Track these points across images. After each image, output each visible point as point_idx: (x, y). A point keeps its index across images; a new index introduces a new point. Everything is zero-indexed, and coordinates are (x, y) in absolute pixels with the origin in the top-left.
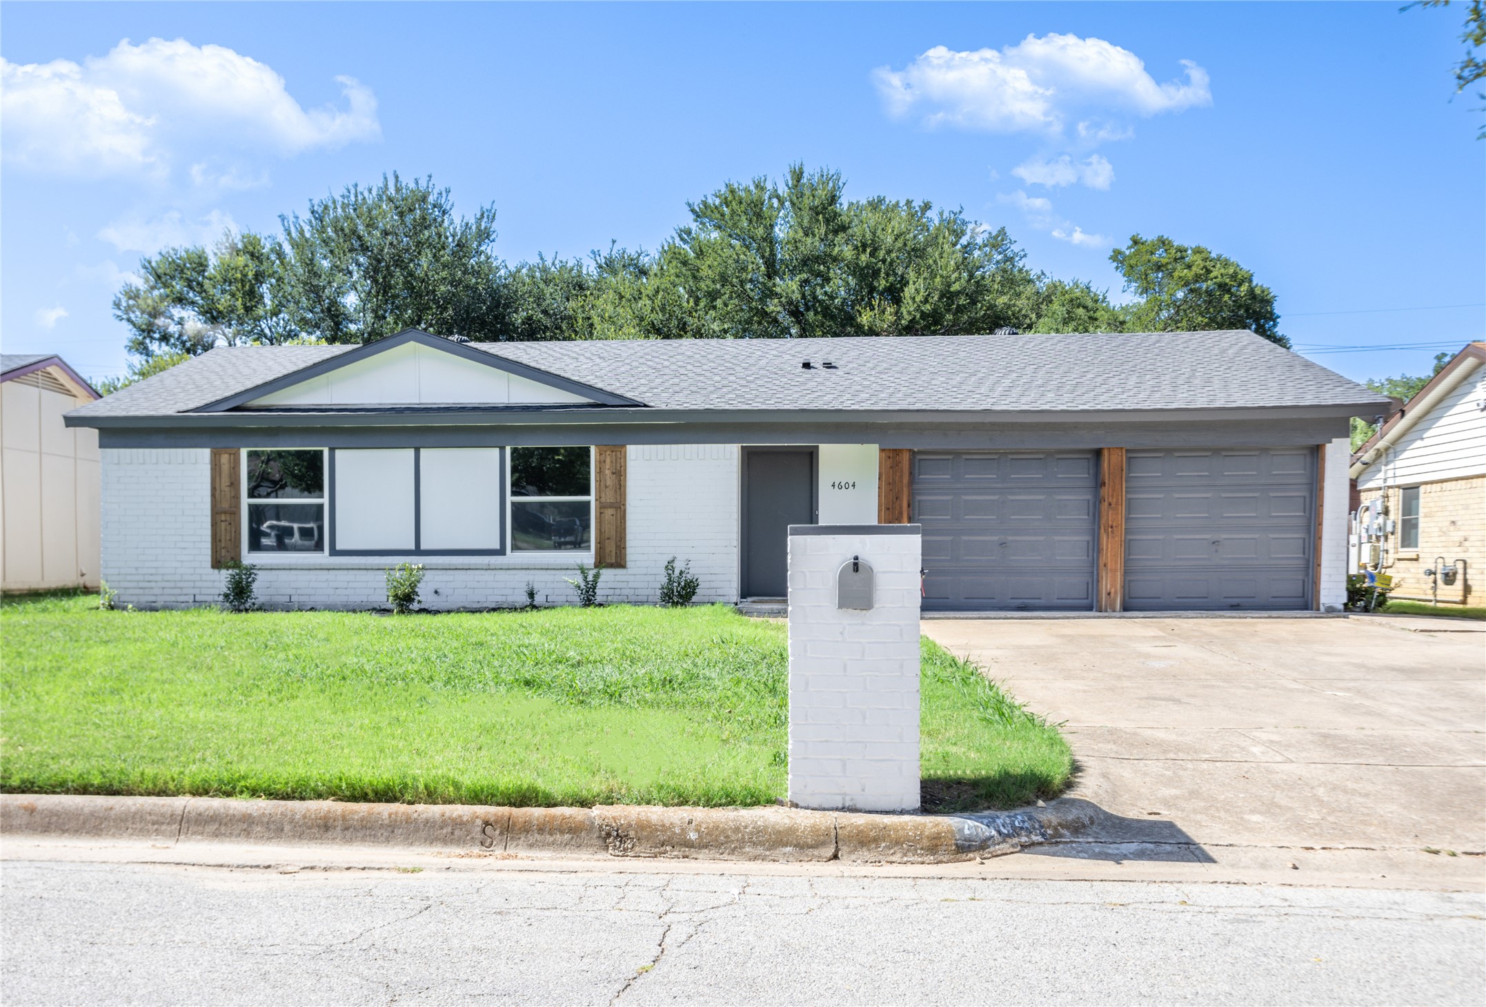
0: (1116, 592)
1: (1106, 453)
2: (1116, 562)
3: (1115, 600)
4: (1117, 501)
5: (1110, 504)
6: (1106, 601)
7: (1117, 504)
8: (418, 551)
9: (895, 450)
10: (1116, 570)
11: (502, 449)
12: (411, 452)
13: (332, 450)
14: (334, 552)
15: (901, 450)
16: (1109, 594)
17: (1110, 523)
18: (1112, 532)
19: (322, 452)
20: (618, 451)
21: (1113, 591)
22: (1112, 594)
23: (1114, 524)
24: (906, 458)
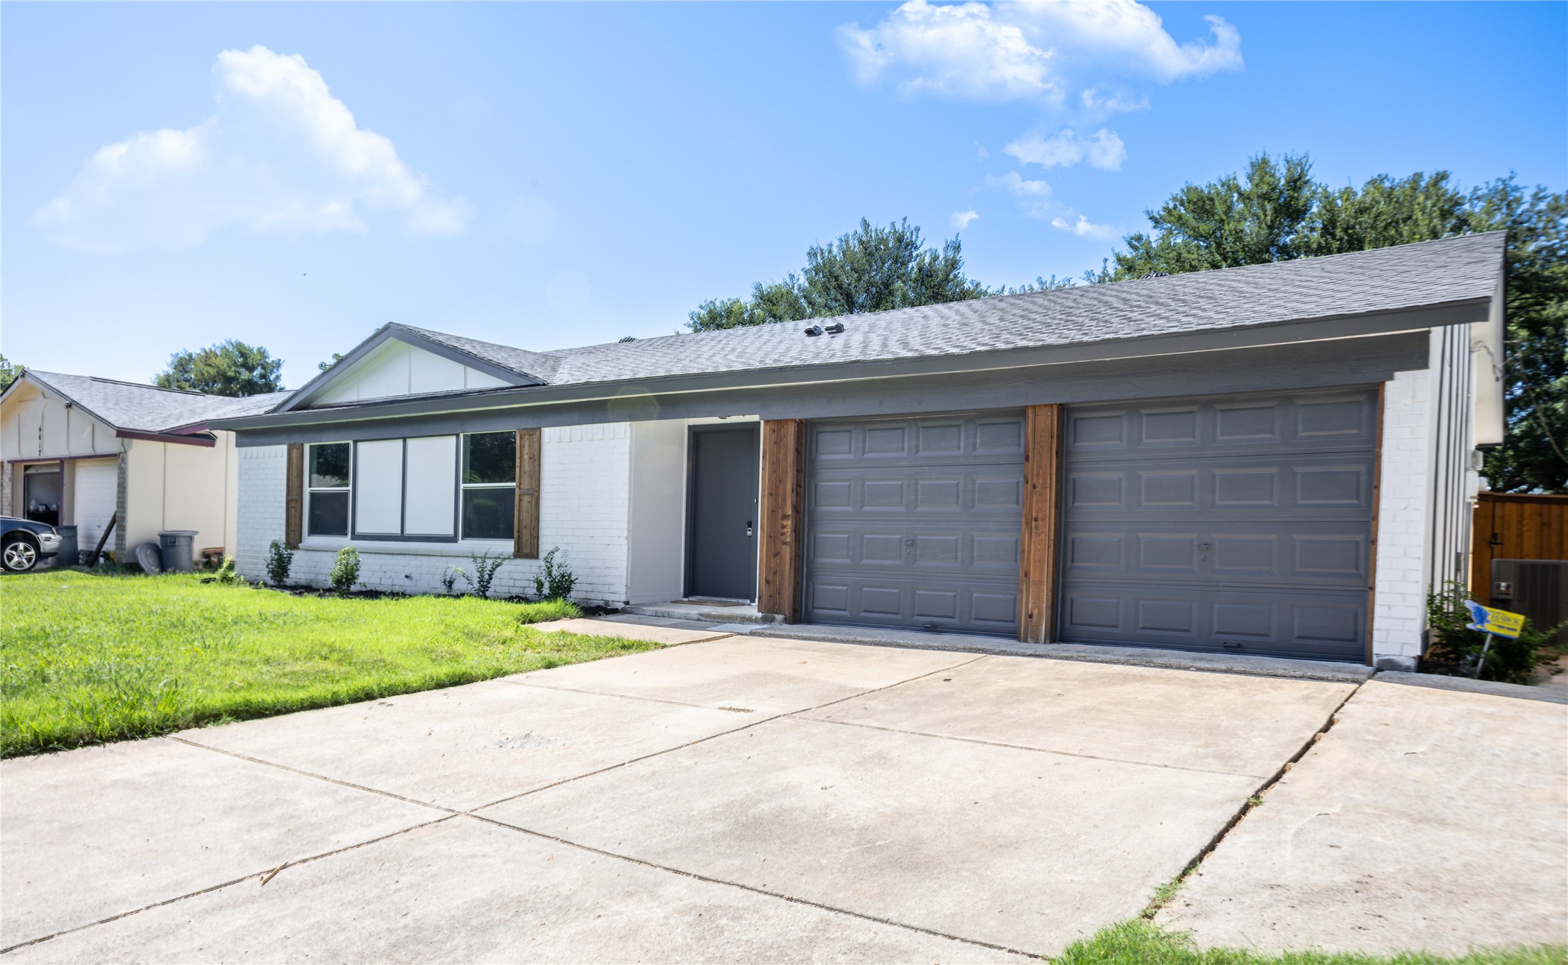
0: (1040, 615)
1: (1030, 413)
2: (1041, 572)
3: (1038, 626)
4: (1045, 482)
5: (1034, 487)
6: (1026, 627)
7: (1043, 487)
8: (403, 537)
9: (779, 421)
10: (1040, 582)
11: (458, 436)
12: (400, 442)
13: (355, 442)
14: (355, 537)
15: (786, 421)
16: (1031, 616)
17: (1034, 515)
18: (1036, 527)
19: (348, 444)
20: (535, 433)
21: (1036, 612)
22: (1035, 617)
23: (1040, 516)
24: (791, 430)
